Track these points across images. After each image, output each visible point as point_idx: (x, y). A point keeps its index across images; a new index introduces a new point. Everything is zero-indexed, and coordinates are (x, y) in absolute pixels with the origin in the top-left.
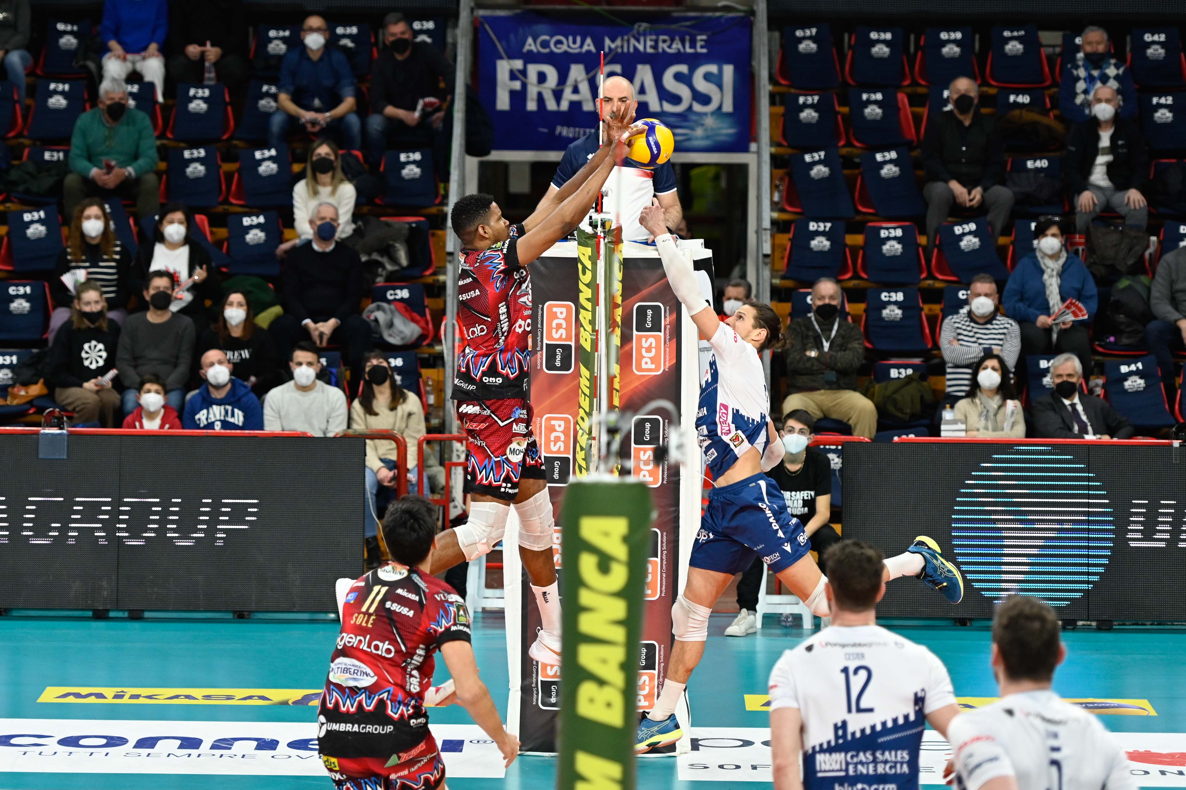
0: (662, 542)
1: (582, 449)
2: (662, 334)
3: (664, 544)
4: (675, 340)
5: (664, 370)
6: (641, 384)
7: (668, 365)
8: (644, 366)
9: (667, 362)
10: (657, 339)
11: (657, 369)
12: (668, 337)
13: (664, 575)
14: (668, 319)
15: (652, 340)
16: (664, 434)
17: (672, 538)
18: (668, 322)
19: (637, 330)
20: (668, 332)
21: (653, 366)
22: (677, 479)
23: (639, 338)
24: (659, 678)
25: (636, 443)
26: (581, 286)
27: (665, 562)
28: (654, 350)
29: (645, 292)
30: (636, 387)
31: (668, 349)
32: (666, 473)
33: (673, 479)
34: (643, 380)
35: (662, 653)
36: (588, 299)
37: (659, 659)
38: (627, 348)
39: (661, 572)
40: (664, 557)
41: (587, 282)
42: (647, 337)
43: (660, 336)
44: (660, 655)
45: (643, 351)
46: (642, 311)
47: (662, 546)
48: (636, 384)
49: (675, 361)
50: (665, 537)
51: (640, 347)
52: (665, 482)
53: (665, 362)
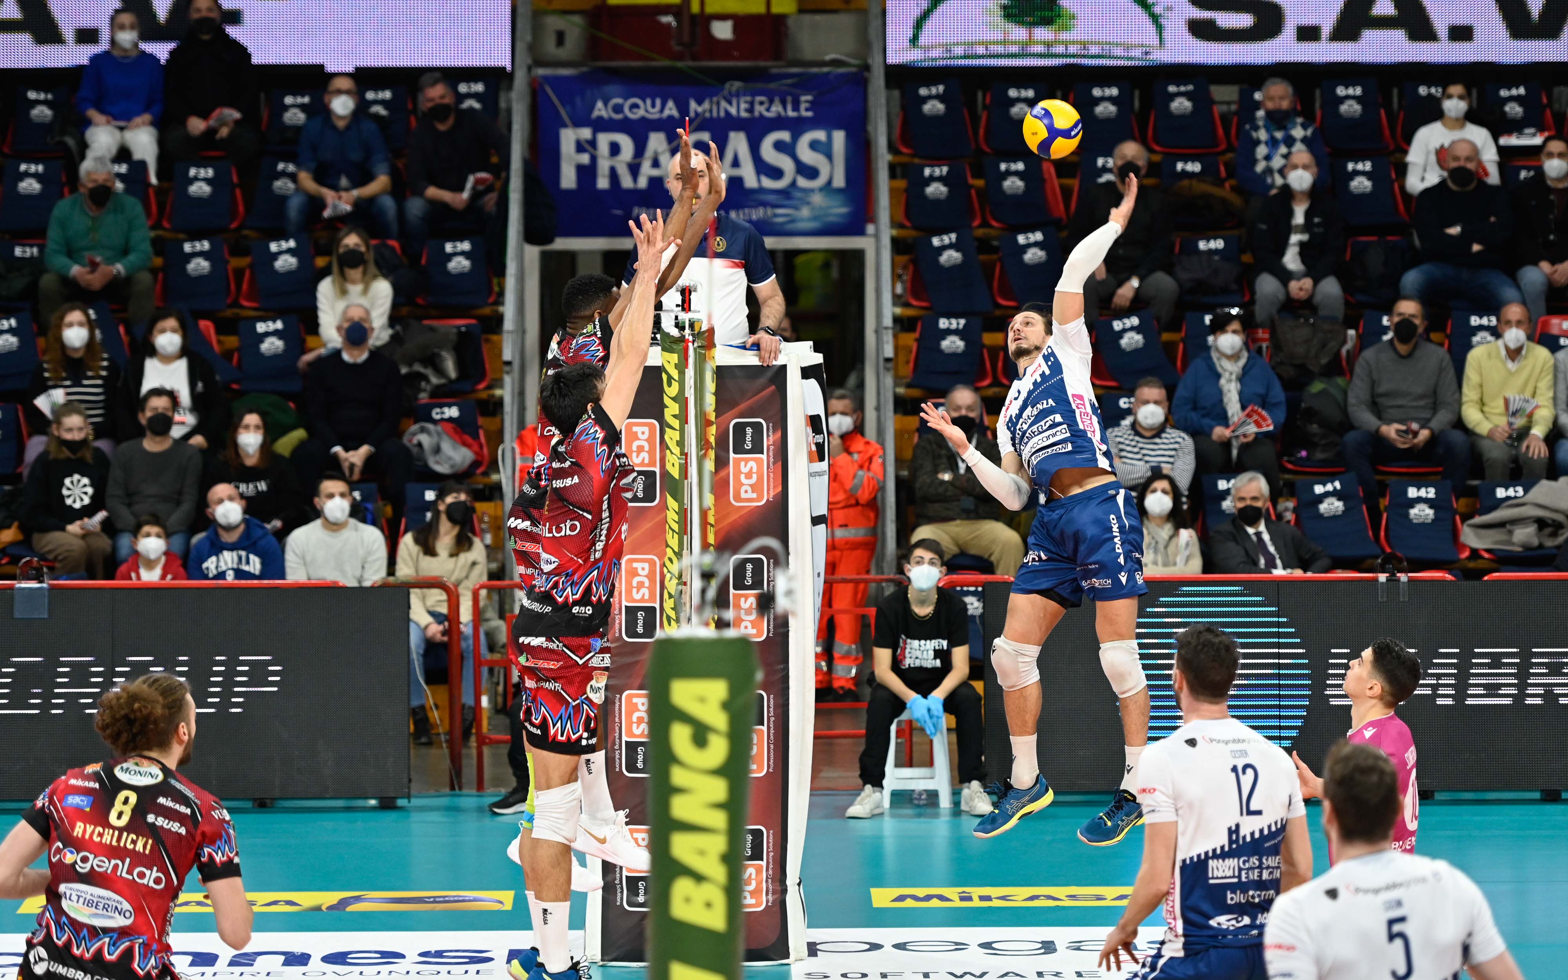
0: (769, 707)
1: (671, 596)
2: (764, 457)
3: (771, 710)
4: (780, 463)
5: (768, 500)
6: (740, 517)
7: (772, 494)
8: (743, 495)
9: (772, 490)
10: (759, 462)
11: (759, 499)
12: (772, 460)
13: (772, 746)
14: (771, 438)
15: (752, 464)
16: (769, 577)
17: (781, 701)
18: (771, 442)
19: (735, 452)
20: (771, 454)
21: (754, 495)
22: (785, 630)
23: (737, 462)
24: (767, 870)
25: (735, 588)
26: (667, 401)
27: (772, 731)
28: (755, 476)
29: (743, 406)
30: (735, 520)
31: (771, 475)
32: (772, 623)
33: (782, 630)
34: (743, 513)
35: (771, 841)
36: (675, 416)
37: (768, 847)
38: (722, 474)
39: (768, 743)
40: (772, 725)
41: (673, 395)
42: (747, 461)
43: (762, 459)
44: (768, 843)
45: (743, 477)
46: (740, 429)
47: (769, 712)
48: (734, 517)
49: (780, 489)
50: (772, 700)
51: (738, 472)
52: (771, 635)
53: (768, 490)
